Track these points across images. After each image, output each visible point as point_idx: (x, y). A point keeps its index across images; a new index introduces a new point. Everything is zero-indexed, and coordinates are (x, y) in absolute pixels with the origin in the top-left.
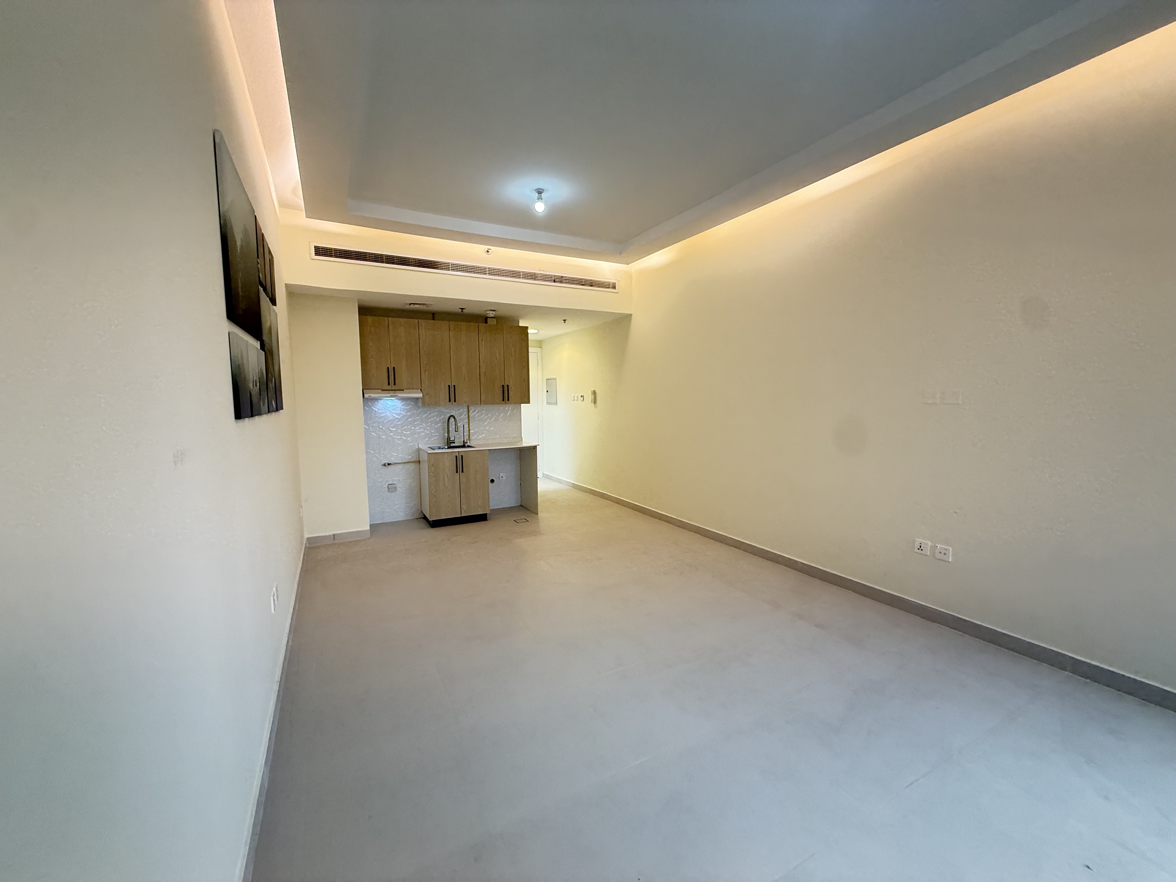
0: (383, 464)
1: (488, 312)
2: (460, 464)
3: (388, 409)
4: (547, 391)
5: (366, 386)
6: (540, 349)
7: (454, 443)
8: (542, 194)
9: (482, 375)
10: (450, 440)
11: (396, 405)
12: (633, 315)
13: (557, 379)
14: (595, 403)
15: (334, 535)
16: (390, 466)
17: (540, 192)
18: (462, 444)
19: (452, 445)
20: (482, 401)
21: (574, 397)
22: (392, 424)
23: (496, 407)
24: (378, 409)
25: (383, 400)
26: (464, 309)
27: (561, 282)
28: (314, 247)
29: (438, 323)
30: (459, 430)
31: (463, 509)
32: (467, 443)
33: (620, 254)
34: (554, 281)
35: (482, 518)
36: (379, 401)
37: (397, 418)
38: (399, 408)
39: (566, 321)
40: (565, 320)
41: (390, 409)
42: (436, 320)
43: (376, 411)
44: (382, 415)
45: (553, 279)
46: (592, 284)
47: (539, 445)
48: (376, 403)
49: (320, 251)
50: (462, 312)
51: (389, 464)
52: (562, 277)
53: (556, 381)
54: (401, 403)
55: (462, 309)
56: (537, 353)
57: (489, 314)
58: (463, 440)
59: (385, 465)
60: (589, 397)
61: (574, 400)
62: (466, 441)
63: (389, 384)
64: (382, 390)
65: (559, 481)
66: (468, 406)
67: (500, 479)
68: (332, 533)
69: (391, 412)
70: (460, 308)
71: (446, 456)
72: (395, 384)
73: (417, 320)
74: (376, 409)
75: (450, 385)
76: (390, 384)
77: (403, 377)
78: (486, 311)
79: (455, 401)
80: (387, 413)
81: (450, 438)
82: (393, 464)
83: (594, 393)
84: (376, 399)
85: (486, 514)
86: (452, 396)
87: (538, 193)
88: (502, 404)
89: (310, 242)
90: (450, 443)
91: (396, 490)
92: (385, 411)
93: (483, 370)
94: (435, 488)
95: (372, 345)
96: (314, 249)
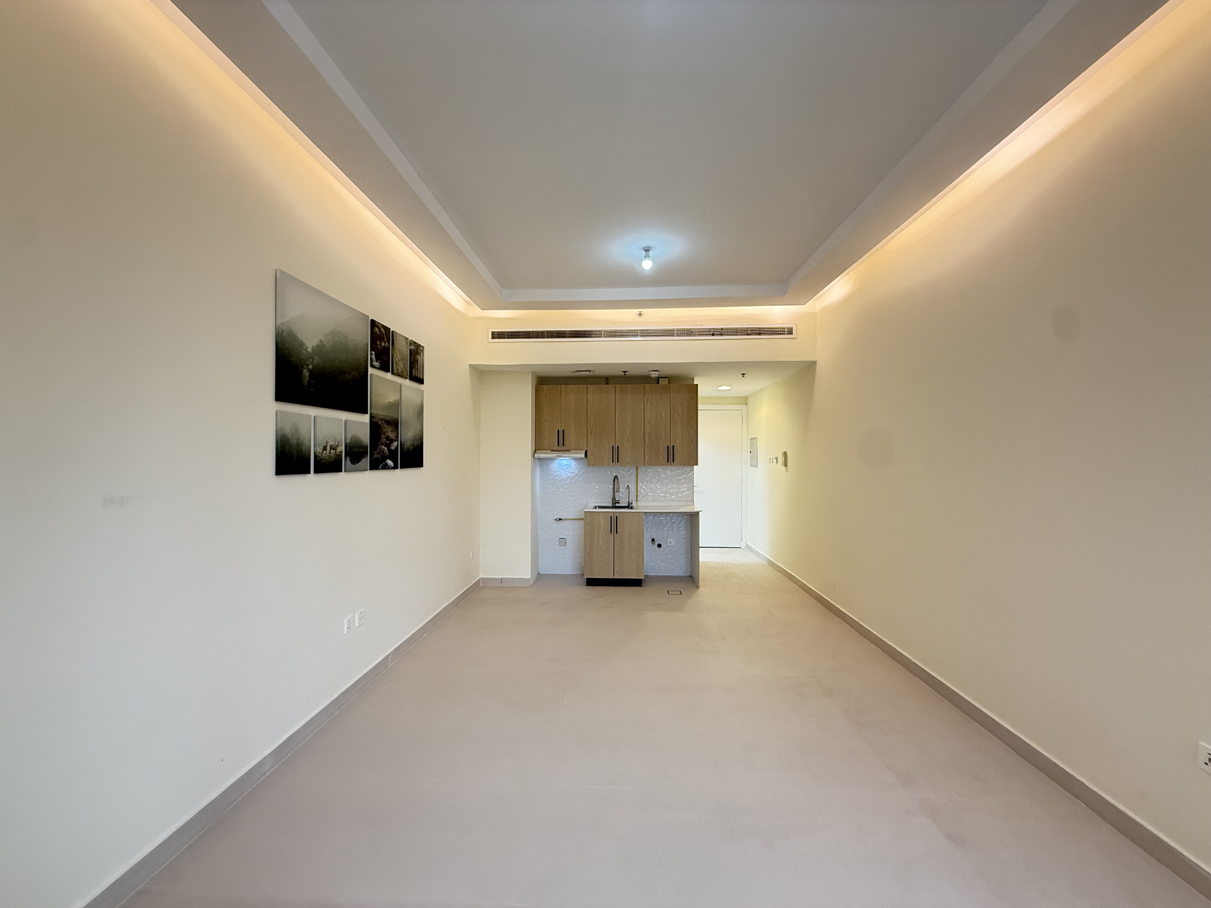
0: (555, 519)
1: (651, 373)
2: (614, 525)
3: (563, 468)
4: (750, 452)
5: (538, 447)
6: (746, 405)
7: (619, 503)
8: (650, 252)
9: (647, 435)
10: (615, 500)
11: (569, 465)
12: (817, 362)
13: (758, 439)
14: (786, 466)
15: (501, 578)
16: (561, 521)
17: (647, 250)
18: (627, 505)
19: (617, 505)
20: (646, 462)
21: (770, 458)
22: (565, 481)
23: (659, 469)
24: (554, 468)
25: (558, 460)
26: (627, 371)
27: (721, 335)
28: (491, 332)
29: (611, 387)
30: (620, 491)
31: (616, 571)
32: (632, 504)
33: (784, 295)
34: (713, 335)
35: (636, 583)
36: (555, 461)
37: (570, 477)
38: (572, 467)
39: (745, 375)
40: (743, 374)
41: (564, 468)
42: (610, 384)
43: (552, 469)
44: (557, 474)
45: (712, 332)
46: (759, 332)
47: (701, 511)
48: (553, 462)
49: (497, 335)
50: (625, 374)
51: (560, 519)
52: (722, 329)
53: (757, 440)
54: (574, 463)
55: (625, 372)
56: (742, 410)
57: (652, 374)
58: (628, 501)
59: (556, 520)
60: (781, 459)
61: (770, 462)
62: (631, 502)
63: (558, 446)
64: (552, 451)
65: (758, 554)
66: (637, 467)
67: (668, 544)
68: (499, 577)
69: (564, 470)
70: (623, 371)
71: (601, 515)
72: (563, 445)
73: (586, 386)
74: (552, 468)
75: (614, 446)
76: (560, 445)
77: (571, 439)
78: (649, 371)
79: (618, 462)
80: (562, 472)
81: (615, 498)
82: (564, 520)
83: (785, 454)
84: (553, 459)
85: (641, 580)
86: (616, 456)
87: (646, 251)
88: (667, 465)
89: (488, 329)
90: (615, 503)
91: (566, 544)
92: (560, 470)
93: (647, 430)
94: (589, 546)
95: (547, 411)
96: (491, 334)
